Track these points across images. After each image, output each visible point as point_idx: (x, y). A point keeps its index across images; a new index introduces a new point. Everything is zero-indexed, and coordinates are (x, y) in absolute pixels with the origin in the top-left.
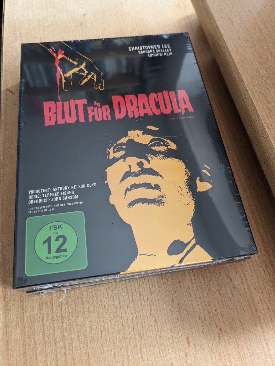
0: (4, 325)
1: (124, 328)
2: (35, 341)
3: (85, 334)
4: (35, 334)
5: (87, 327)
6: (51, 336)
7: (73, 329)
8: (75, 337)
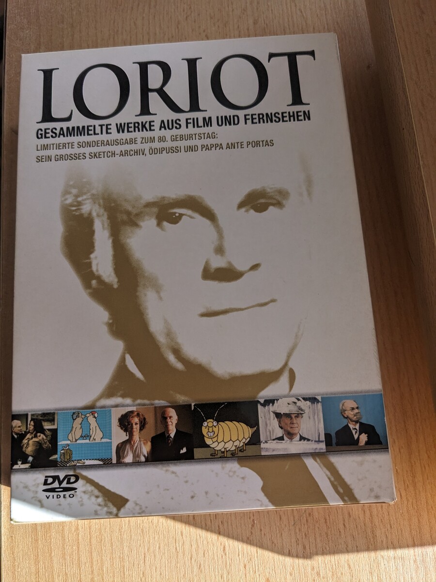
0: (8, 532)
1: (177, 555)
2: (51, 558)
3: (122, 556)
4: (51, 549)
5: (125, 547)
6: (74, 554)
7: (104, 548)
8: (108, 559)
